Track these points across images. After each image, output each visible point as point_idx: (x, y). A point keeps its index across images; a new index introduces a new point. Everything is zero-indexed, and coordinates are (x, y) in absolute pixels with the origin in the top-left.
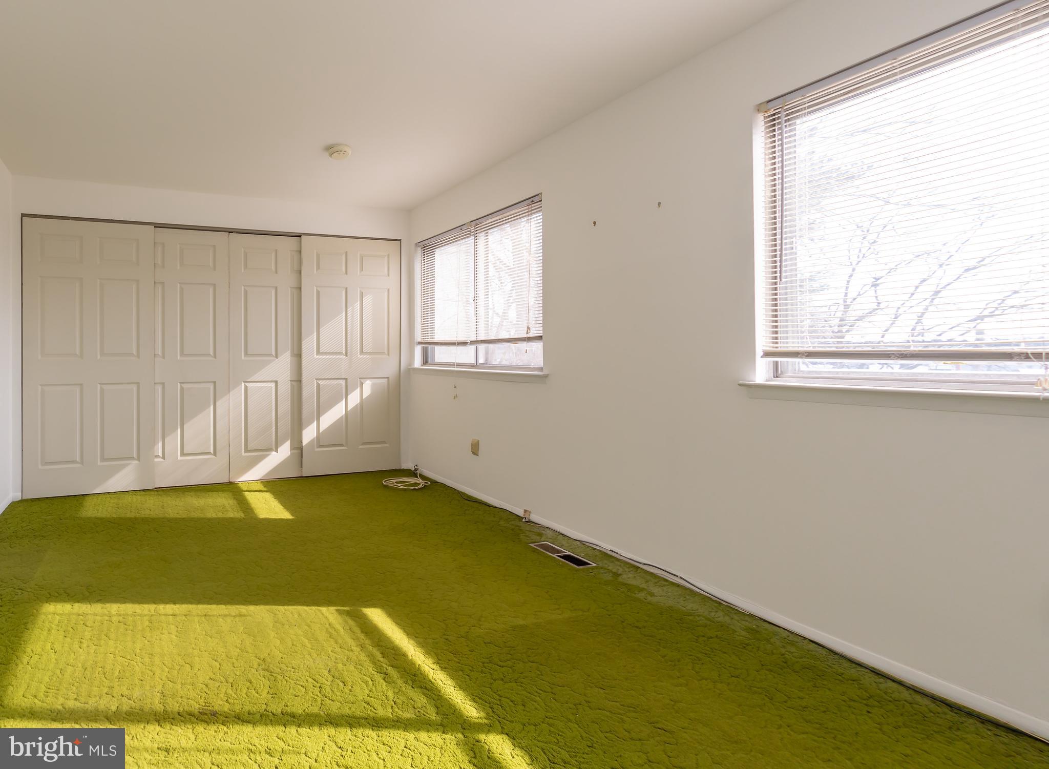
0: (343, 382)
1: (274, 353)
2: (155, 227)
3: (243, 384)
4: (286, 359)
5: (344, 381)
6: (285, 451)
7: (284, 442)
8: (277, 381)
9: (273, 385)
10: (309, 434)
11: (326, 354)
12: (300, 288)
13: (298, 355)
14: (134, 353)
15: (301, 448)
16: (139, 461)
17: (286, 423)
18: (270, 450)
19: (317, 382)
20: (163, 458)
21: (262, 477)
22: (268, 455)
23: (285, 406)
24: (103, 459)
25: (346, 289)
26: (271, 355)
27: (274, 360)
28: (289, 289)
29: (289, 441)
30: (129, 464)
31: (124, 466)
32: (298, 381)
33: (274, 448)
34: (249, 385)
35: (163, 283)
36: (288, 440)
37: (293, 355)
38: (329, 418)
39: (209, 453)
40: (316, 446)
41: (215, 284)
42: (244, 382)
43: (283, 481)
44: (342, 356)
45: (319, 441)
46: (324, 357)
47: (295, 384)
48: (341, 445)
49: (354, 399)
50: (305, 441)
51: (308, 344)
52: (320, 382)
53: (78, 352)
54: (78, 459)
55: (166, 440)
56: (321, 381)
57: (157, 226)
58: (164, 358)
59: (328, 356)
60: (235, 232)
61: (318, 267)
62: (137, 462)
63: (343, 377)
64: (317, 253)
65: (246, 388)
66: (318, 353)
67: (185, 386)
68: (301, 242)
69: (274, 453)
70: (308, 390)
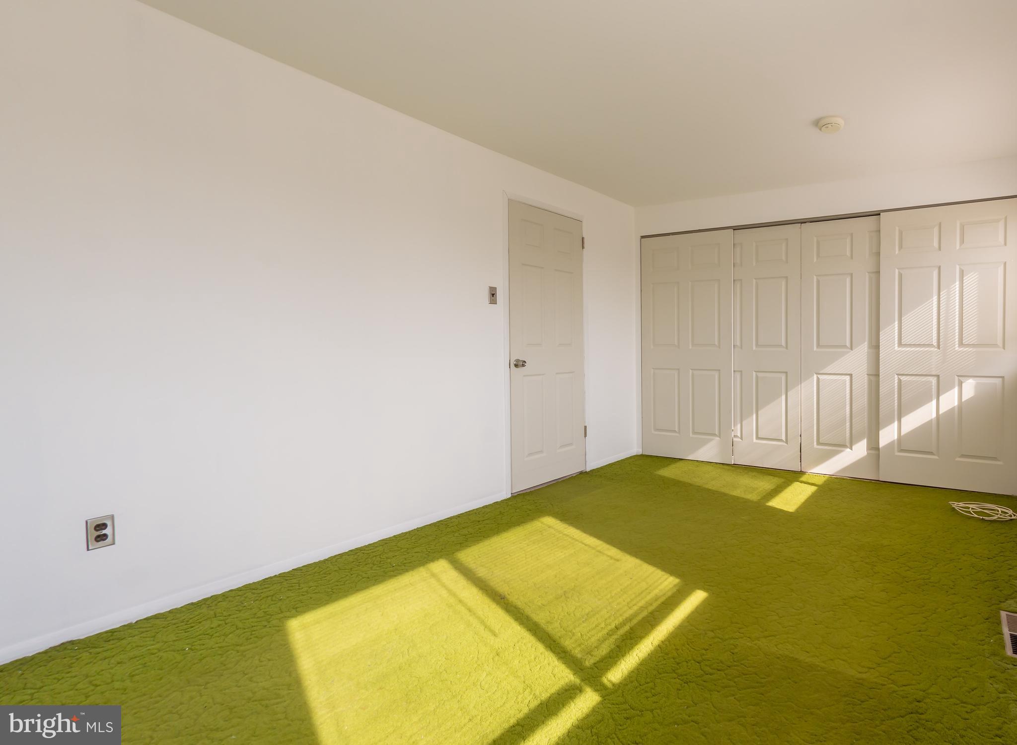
0: (934, 380)
1: (848, 344)
2: (734, 230)
3: (815, 376)
4: (862, 351)
5: (935, 378)
6: (860, 450)
7: (859, 440)
8: (852, 374)
9: (848, 378)
10: (888, 435)
11: (910, 345)
12: (878, 272)
13: (876, 347)
14: (716, 343)
15: (877, 449)
16: (720, 438)
17: (862, 421)
18: (845, 446)
19: (899, 378)
20: (741, 438)
21: (836, 473)
22: (842, 451)
23: (862, 400)
24: (694, 433)
25: (939, 268)
26: (845, 346)
27: (848, 352)
28: (867, 274)
29: (865, 441)
30: (713, 439)
31: (710, 440)
32: (875, 375)
33: (848, 444)
34: (821, 377)
35: (741, 280)
36: (865, 439)
37: (871, 346)
38: (913, 421)
39: (781, 440)
40: (896, 449)
41: (787, 277)
42: (816, 374)
43: (857, 481)
44: (932, 349)
45: (902, 444)
46: (908, 349)
47: (873, 378)
48: (931, 453)
49: (949, 400)
50: (883, 443)
51: (889, 335)
52: (902, 378)
53: (676, 343)
54: (677, 429)
55: (743, 423)
56: (904, 377)
57: (735, 228)
58: (741, 348)
59: (913, 349)
60: (808, 222)
61: (901, 247)
62: (719, 439)
63: (934, 373)
64: (899, 230)
65: (818, 379)
66: (900, 344)
67: (760, 375)
68: (879, 220)
69: (848, 450)
70: (889, 385)
